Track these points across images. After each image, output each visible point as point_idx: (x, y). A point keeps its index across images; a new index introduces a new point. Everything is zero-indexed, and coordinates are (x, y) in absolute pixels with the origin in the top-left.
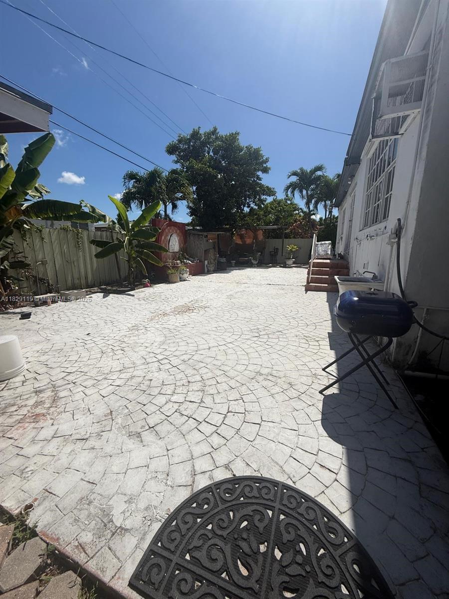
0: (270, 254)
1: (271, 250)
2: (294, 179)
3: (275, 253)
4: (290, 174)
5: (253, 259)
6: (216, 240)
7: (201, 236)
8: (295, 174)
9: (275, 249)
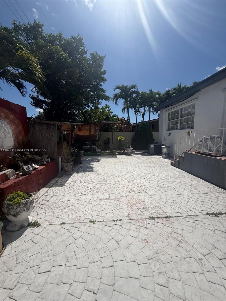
0: (105, 143)
1: (104, 140)
2: (118, 91)
3: (107, 142)
4: (115, 88)
5: (97, 148)
6: (71, 132)
7: (52, 126)
8: (118, 88)
9: (107, 139)
